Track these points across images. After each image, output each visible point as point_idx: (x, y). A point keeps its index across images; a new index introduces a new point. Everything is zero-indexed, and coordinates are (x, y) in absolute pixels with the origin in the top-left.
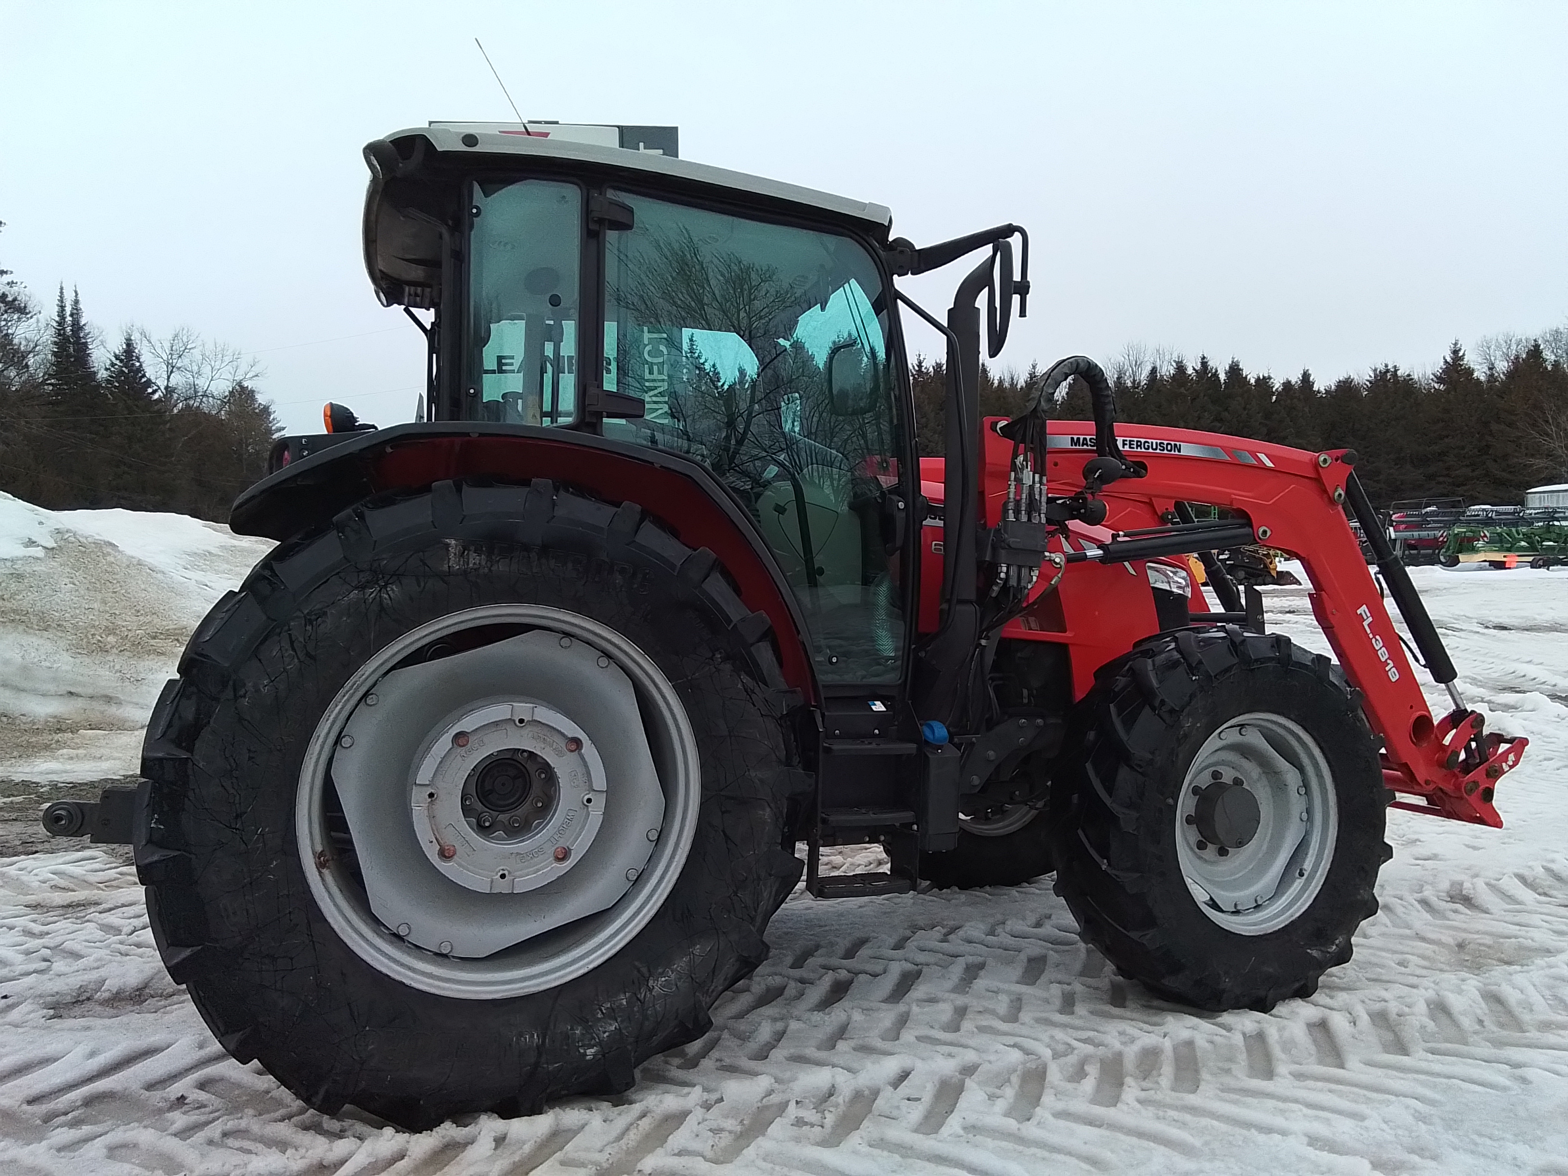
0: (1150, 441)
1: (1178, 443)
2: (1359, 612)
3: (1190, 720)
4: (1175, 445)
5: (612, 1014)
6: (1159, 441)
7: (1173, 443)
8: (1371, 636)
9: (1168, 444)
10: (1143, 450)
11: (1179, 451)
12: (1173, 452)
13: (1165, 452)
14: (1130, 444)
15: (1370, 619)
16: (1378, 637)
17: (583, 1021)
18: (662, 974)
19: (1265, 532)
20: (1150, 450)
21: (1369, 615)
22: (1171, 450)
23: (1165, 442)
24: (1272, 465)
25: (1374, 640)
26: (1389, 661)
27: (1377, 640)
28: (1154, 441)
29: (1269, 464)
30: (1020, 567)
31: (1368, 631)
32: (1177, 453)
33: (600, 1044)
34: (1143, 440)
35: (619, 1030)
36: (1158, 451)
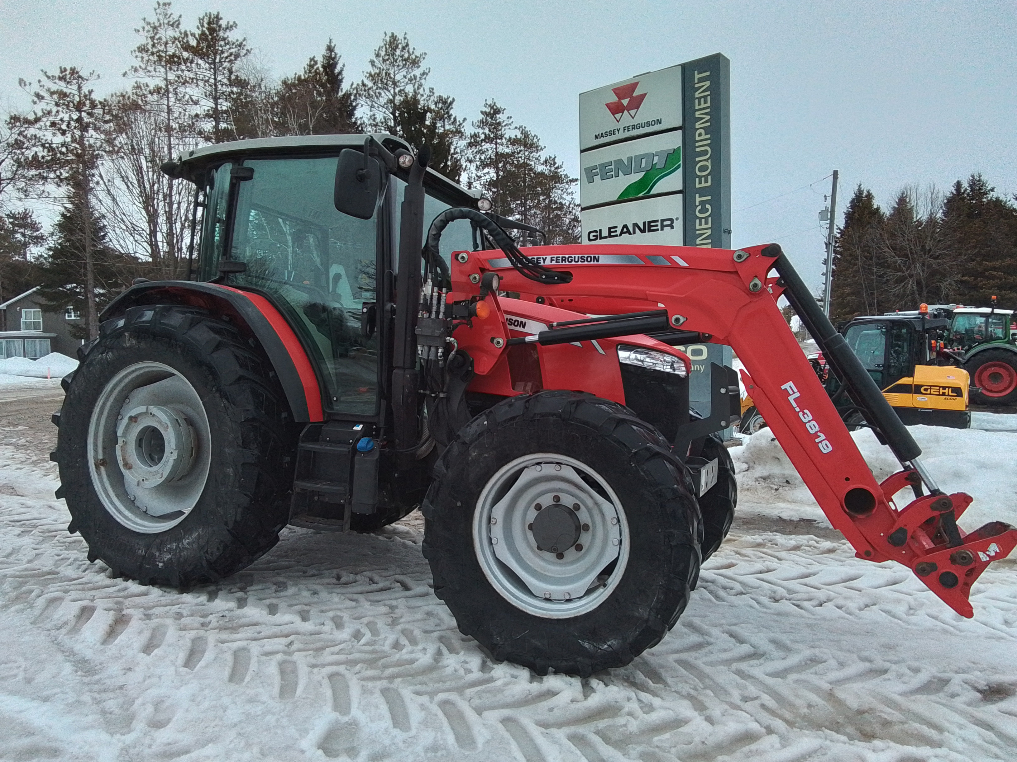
0: (573, 256)
1: (597, 256)
2: (783, 387)
3: (476, 451)
4: (595, 257)
5: (169, 551)
6: (580, 256)
7: (592, 256)
8: (797, 409)
9: (588, 257)
10: (567, 263)
11: (598, 261)
12: (592, 263)
13: (586, 263)
14: (557, 260)
15: (798, 394)
16: (806, 411)
17: (160, 550)
18: (188, 538)
19: (677, 320)
20: (573, 263)
21: (795, 390)
22: (590, 261)
23: (586, 256)
24: (686, 264)
25: (801, 414)
26: (819, 434)
27: (804, 414)
28: (577, 256)
29: (683, 263)
30: (430, 347)
31: (794, 405)
32: (595, 262)
33: (164, 562)
34: (567, 256)
35: (171, 559)
36: (580, 263)
